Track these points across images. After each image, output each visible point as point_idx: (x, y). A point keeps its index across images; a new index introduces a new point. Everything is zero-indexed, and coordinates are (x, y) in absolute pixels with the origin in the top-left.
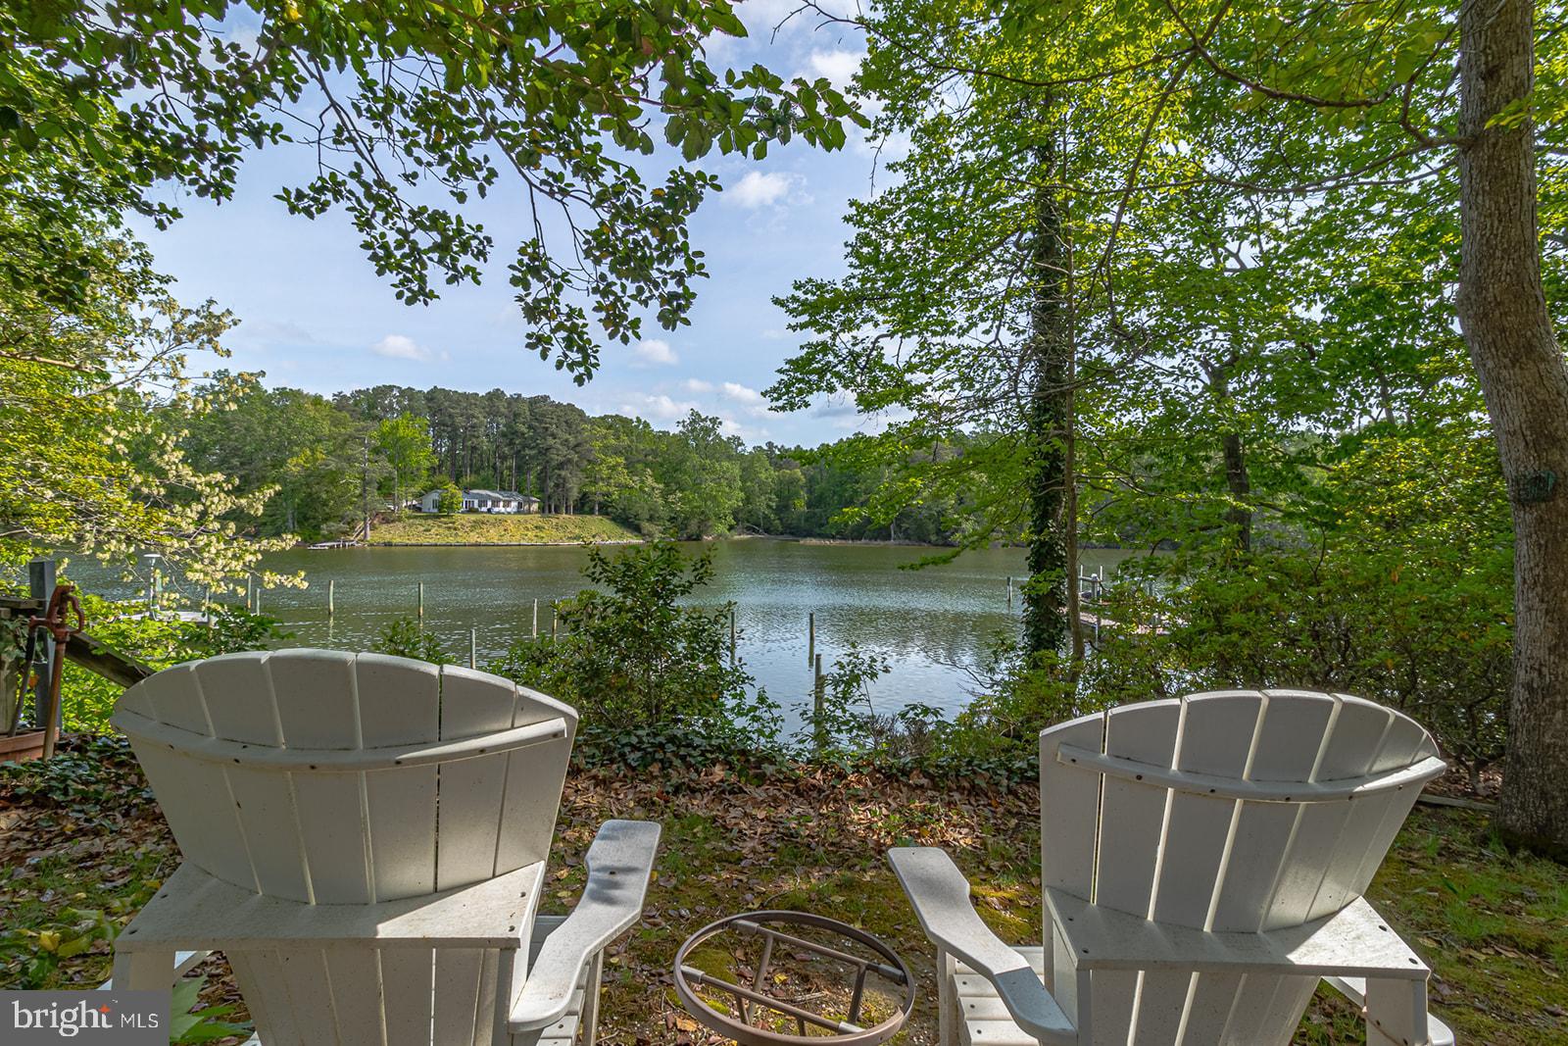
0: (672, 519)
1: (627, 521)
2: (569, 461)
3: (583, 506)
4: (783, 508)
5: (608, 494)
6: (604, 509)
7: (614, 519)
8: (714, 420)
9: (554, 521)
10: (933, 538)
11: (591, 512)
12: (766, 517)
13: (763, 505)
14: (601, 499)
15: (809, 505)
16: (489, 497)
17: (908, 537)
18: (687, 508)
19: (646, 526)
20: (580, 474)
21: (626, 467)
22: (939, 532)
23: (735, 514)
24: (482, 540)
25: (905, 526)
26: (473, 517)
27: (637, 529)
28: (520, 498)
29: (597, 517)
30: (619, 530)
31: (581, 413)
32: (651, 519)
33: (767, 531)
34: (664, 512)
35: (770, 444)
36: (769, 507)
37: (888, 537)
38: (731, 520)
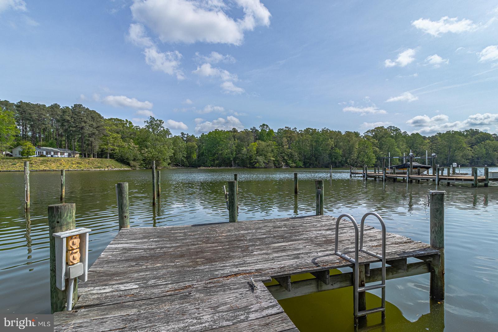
0: (144, 160)
1: (123, 161)
2: (94, 134)
3: (102, 154)
4: (188, 157)
5: (113, 150)
6: (112, 156)
7: (117, 160)
8: (160, 121)
9: (87, 161)
10: (248, 166)
11: (106, 157)
12: (182, 161)
13: (180, 156)
14: (111, 152)
15: (198, 157)
16: (53, 151)
17: (239, 165)
18: (150, 155)
19: (132, 163)
20: (100, 140)
21: (122, 138)
22: (250, 163)
23: (171, 158)
24: (48, 169)
25: (237, 162)
26: (42, 158)
27: (128, 164)
28: (70, 152)
29: (108, 159)
30: (119, 164)
31: (99, 115)
32: (134, 160)
33: (183, 165)
34: (140, 157)
35: (182, 134)
36: (183, 156)
37: (231, 166)
38: (169, 161)
